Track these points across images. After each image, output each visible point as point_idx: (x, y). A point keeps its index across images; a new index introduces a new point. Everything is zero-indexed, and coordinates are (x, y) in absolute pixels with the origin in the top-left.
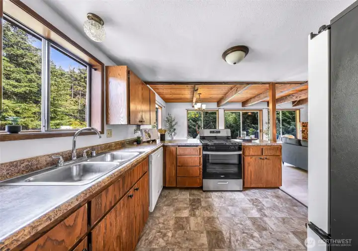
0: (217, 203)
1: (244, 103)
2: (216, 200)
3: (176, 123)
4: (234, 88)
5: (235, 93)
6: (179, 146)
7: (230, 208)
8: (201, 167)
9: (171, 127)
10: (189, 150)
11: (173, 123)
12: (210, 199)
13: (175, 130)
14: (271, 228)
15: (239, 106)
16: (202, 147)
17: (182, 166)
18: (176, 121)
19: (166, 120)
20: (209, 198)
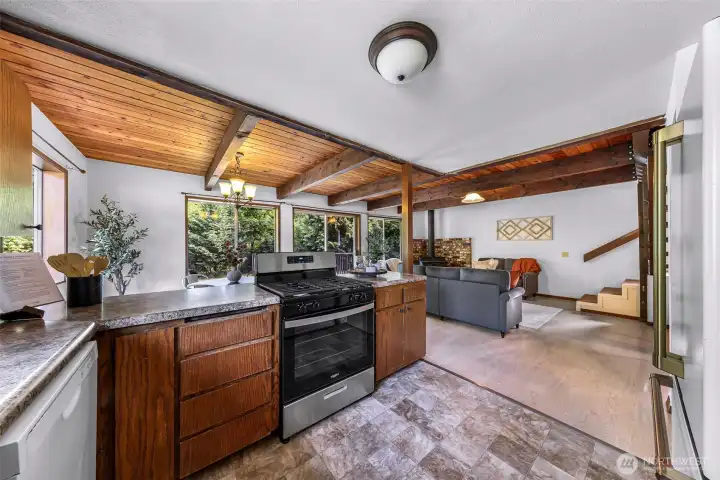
0: (336, 465)
1: (333, 198)
2: (331, 452)
3: (143, 233)
4: (331, 160)
5: (333, 172)
6: (188, 320)
7: (373, 460)
8: (276, 370)
9: (118, 244)
10: (230, 326)
11: (128, 233)
12: (313, 462)
13: (135, 254)
14: (465, 464)
15: (321, 203)
16: (278, 309)
17: (202, 393)
18: (139, 226)
19: (94, 218)
20: (310, 456)
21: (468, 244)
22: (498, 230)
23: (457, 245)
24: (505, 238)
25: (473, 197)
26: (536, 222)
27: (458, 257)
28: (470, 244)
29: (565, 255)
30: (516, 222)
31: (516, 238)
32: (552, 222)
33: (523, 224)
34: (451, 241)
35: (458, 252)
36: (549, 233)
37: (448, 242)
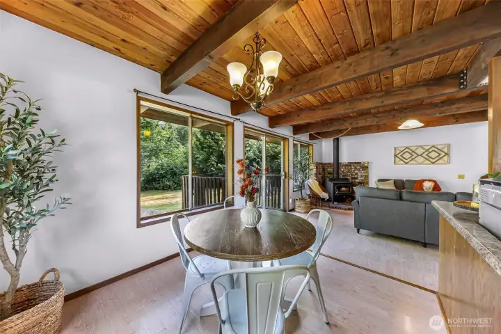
21: (365, 168)
22: (396, 156)
23: (355, 168)
24: (402, 162)
25: (413, 123)
26: (433, 149)
27: (357, 178)
28: (367, 167)
29: (461, 177)
30: (413, 148)
31: (412, 162)
32: (449, 150)
33: (420, 151)
34: (350, 164)
35: (356, 174)
36: (446, 158)
37: (346, 165)
